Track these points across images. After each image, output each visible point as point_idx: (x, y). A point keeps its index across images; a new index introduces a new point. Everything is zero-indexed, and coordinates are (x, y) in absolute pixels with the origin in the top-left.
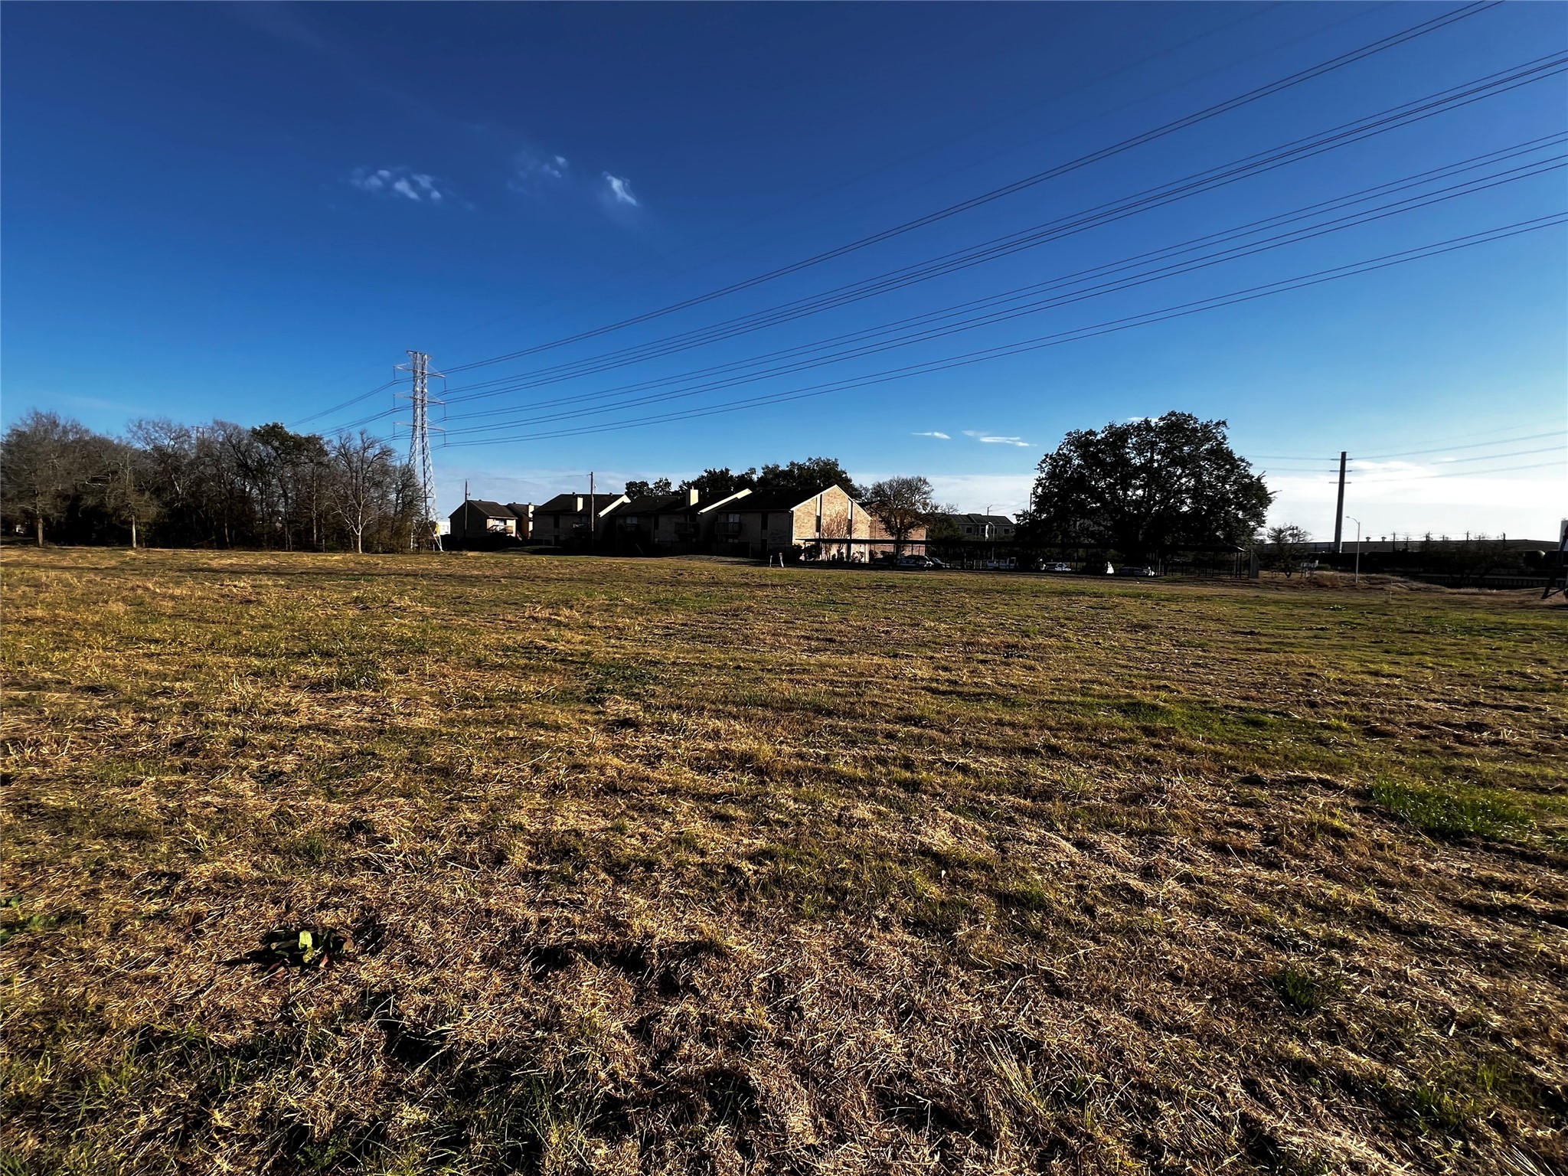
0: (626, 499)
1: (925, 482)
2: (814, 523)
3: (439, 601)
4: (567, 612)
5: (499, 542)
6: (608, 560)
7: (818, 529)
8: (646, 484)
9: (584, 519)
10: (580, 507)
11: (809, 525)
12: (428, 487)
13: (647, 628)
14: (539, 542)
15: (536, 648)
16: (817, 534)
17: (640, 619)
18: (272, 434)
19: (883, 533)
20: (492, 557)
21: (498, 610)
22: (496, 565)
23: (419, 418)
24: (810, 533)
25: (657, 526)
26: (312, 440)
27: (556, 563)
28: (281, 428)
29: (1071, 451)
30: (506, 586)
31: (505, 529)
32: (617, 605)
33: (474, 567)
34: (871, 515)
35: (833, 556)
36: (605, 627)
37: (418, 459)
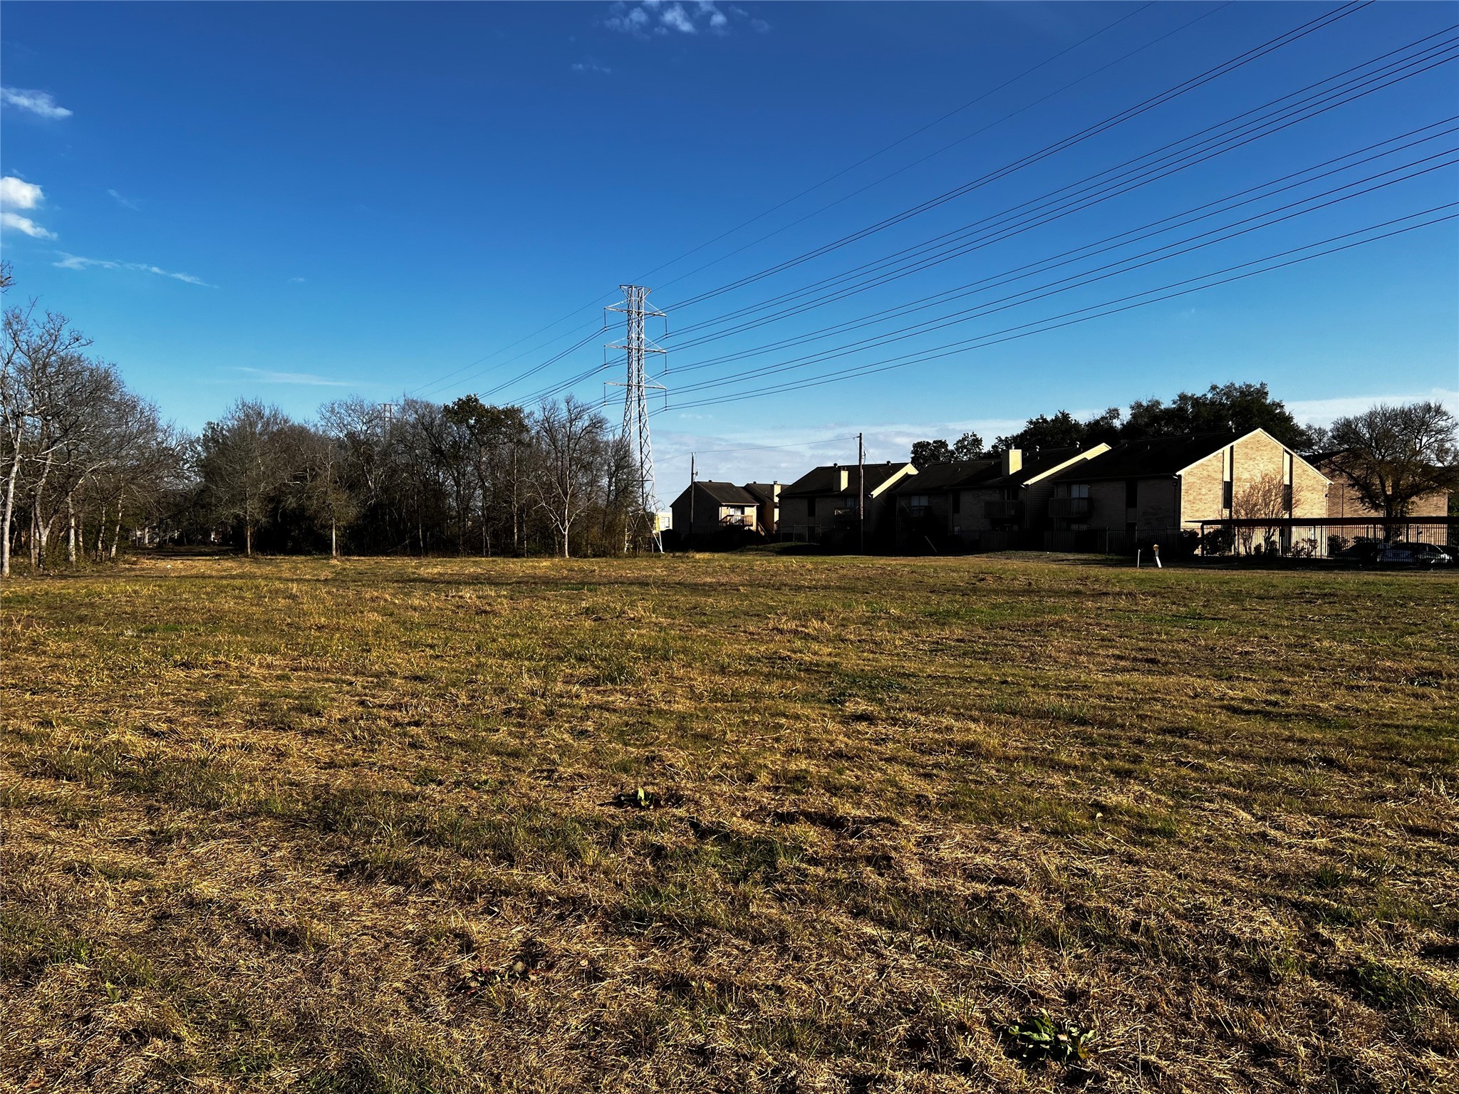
0: (911, 470)
1: (1438, 411)
2: (1221, 493)
3: (674, 611)
4: (816, 624)
5: (735, 539)
6: (881, 561)
7: (1228, 502)
8: (943, 444)
9: (850, 503)
10: (844, 484)
12: (646, 466)
13: (912, 643)
14: (788, 537)
15: (780, 658)
16: (1226, 513)
17: (905, 633)
18: (467, 407)
19: (1359, 505)
20: (727, 560)
21: (739, 622)
22: (733, 569)
23: (635, 373)
24: (1214, 510)
25: (956, 509)
26: (512, 413)
27: (810, 566)
28: (476, 400)
30: (746, 596)
31: (742, 521)
32: (880, 618)
33: (706, 573)
34: (1331, 475)
35: (1258, 548)
36: (859, 641)
37: (634, 429)
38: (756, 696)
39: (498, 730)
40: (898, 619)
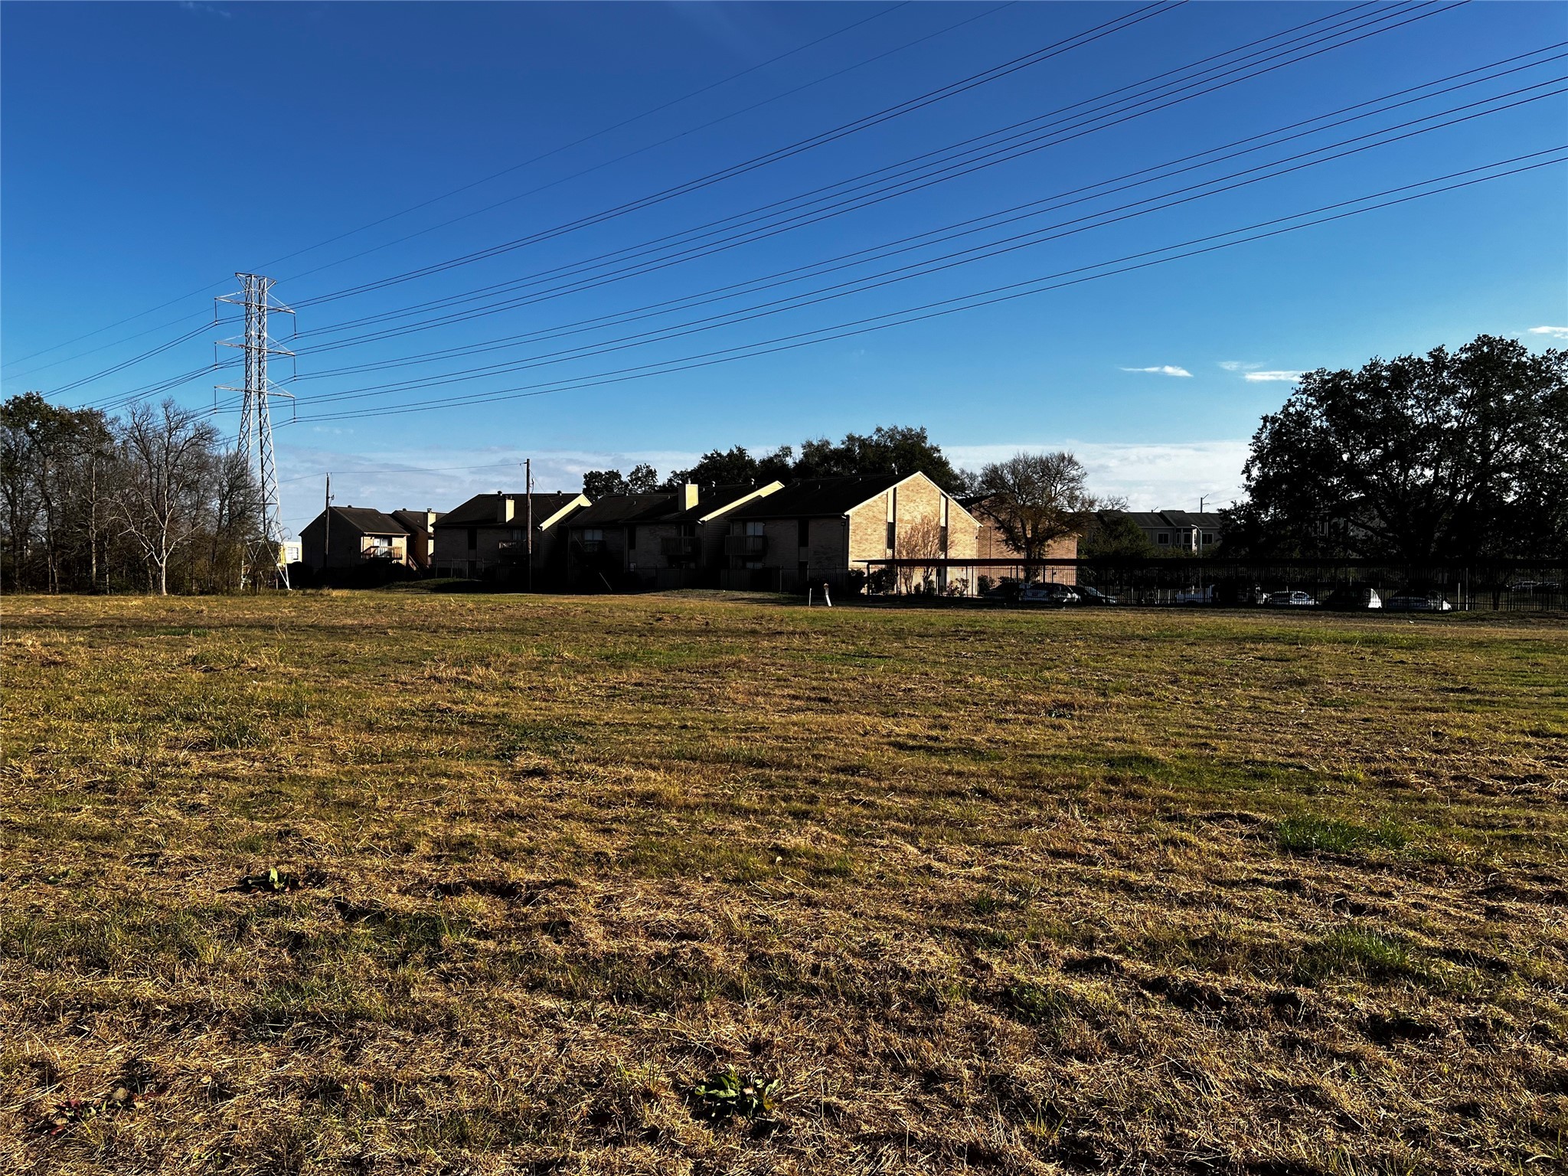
0: (583, 501)
1: (1071, 461)
2: (885, 533)
3: (307, 659)
4: (481, 671)
5: (380, 574)
6: (552, 600)
7: (891, 543)
8: (617, 475)
9: (516, 535)
10: (510, 515)
11: (875, 537)
12: (269, 487)
13: (587, 689)
14: (445, 572)
15: (439, 711)
16: (889, 552)
17: (580, 678)
18: (26, 408)
19: (1004, 547)
20: (370, 598)
21: (388, 670)
22: (379, 609)
23: (255, 378)
24: (879, 551)
25: (632, 545)
26: (89, 417)
27: (470, 605)
28: (39, 399)
29: (1308, 405)
30: (396, 639)
31: (389, 553)
32: (552, 662)
33: (347, 614)
34: (980, 519)
35: (917, 587)
36: (530, 688)
37: (254, 442)
38: (412, 754)
39: (79, 810)
40: (572, 664)
